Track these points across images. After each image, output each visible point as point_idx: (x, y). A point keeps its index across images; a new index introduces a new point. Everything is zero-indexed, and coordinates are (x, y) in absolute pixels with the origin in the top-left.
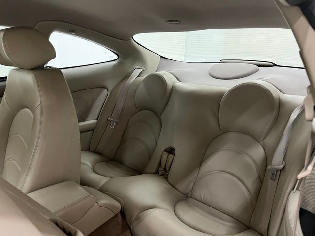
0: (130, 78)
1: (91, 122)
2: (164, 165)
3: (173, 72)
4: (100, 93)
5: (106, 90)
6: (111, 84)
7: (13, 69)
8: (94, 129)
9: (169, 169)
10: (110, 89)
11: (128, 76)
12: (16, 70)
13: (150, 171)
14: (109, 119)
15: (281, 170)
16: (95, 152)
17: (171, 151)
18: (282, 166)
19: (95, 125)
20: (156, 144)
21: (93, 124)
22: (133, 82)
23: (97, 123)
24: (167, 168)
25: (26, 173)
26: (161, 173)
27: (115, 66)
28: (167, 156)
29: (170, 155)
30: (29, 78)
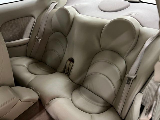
0: (48, 10)
2: (68, 68)
3: (75, 6)
4: (29, 21)
5: (34, 18)
6: (36, 14)
8: (28, 44)
9: (71, 71)
10: (36, 17)
11: (47, 8)
13: (60, 71)
14: (36, 37)
15: (133, 79)
16: (30, 57)
17: (72, 60)
18: (134, 77)
19: (28, 41)
20: (64, 53)
21: (27, 40)
22: (50, 13)
23: (29, 40)
24: (70, 70)
26: (66, 72)
28: (69, 63)
29: (71, 63)
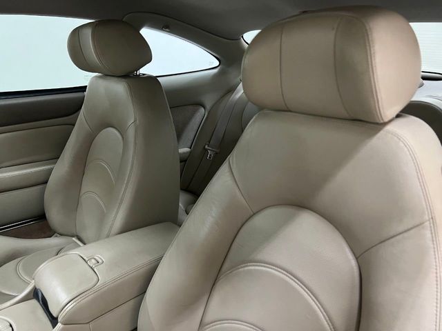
0: (235, 93)
1: (184, 150)
4: (194, 112)
5: (203, 109)
6: (209, 101)
7: (96, 77)
8: (186, 160)
10: (208, 106)
11: (232, 90)
12: (100, 77)
14: (206, 147)
16: (188, 191)
19: (187, 155)
21: (185, 153)
22: (239, 98)
23: (190, 152)
25: (117, 207)
27: (215, 76)
30: (119, 88)
